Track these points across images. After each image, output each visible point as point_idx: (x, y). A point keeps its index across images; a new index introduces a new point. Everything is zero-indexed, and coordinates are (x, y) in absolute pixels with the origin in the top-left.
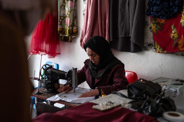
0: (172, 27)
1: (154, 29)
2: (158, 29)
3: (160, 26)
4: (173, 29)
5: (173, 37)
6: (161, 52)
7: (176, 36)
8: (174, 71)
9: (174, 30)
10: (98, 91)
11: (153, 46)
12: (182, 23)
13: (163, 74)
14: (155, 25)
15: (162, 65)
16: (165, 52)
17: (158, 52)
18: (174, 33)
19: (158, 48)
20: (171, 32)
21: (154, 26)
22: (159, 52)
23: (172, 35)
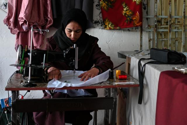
0: (124, 5)
1: (105, 6)
2: (109, 6)
3: (111, 3)
4: (124, 7)
5: (125, 14)
6: (112, 28)
7: (129, 13)
8: (121, 45)
9: (126, 8)
10: (98, 70)
11: (100, 23)
12: (137, 2)
13: (110, 50)
14: (106, 2)
15: (109, 41)
16: (118, 28)
17: (108, 28)
18: (126, 10)
19: (110, 25)
20: (123, 10)
21: (105, 4)
22: (110, 29)
23: (124, 12)
